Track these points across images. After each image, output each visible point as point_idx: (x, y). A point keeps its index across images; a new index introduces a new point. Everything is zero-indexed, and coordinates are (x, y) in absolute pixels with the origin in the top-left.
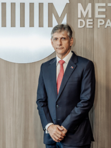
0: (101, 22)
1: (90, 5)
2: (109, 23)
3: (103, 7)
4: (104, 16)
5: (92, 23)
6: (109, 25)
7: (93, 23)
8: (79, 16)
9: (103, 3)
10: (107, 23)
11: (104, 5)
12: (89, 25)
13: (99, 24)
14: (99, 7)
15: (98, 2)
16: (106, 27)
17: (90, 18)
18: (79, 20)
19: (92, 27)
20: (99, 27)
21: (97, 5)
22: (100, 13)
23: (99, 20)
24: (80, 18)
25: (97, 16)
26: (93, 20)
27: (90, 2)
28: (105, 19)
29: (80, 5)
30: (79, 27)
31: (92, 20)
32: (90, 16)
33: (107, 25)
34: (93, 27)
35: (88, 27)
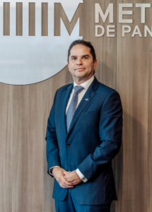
0: (126, 29)
1: (111, 6)
2: (137, 31)
3: (128, 9)
4: (130, 21)
5: (114, 31)
6: (137, 33)
7: (116, 31)
8: (97, 21)
9: (129, 2)
10: (135, 30)
11: (130, 5)
12: (110, 33)
13: (124, 31)
14: (124, 8)
15: (123, 2)
16: (133, 36)
17: (111, 24)
18: (97, 27)
19: (114, 36)
20: (123, 35)
21: (121, 6)
22: (124, 16)
23: (124, 27)
24: (97, 24)
25: (121, 20)
26: (116, 26)
27: (111, 2)
28: (132, 26)
29: (97, 6)
30: (97, 35)
31: (114, 26)
32: (111, 20)
33: (134, 33)
34: (116, 36)
35: (108, 35)
